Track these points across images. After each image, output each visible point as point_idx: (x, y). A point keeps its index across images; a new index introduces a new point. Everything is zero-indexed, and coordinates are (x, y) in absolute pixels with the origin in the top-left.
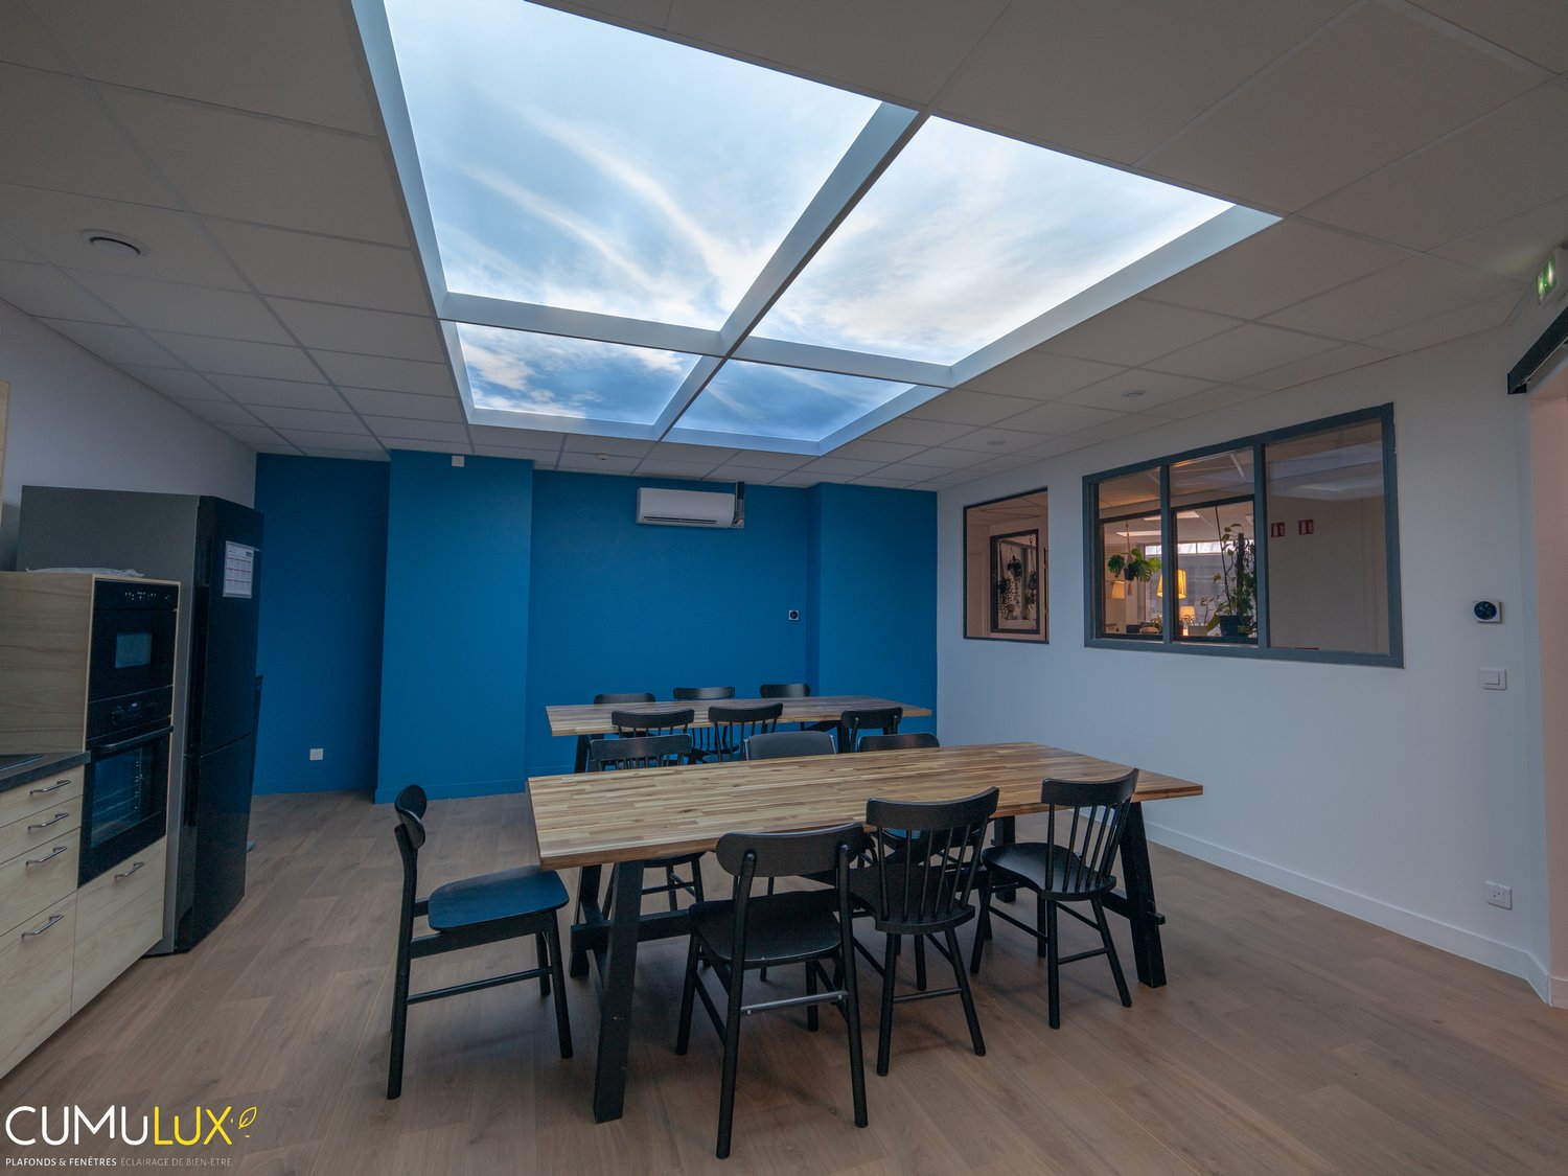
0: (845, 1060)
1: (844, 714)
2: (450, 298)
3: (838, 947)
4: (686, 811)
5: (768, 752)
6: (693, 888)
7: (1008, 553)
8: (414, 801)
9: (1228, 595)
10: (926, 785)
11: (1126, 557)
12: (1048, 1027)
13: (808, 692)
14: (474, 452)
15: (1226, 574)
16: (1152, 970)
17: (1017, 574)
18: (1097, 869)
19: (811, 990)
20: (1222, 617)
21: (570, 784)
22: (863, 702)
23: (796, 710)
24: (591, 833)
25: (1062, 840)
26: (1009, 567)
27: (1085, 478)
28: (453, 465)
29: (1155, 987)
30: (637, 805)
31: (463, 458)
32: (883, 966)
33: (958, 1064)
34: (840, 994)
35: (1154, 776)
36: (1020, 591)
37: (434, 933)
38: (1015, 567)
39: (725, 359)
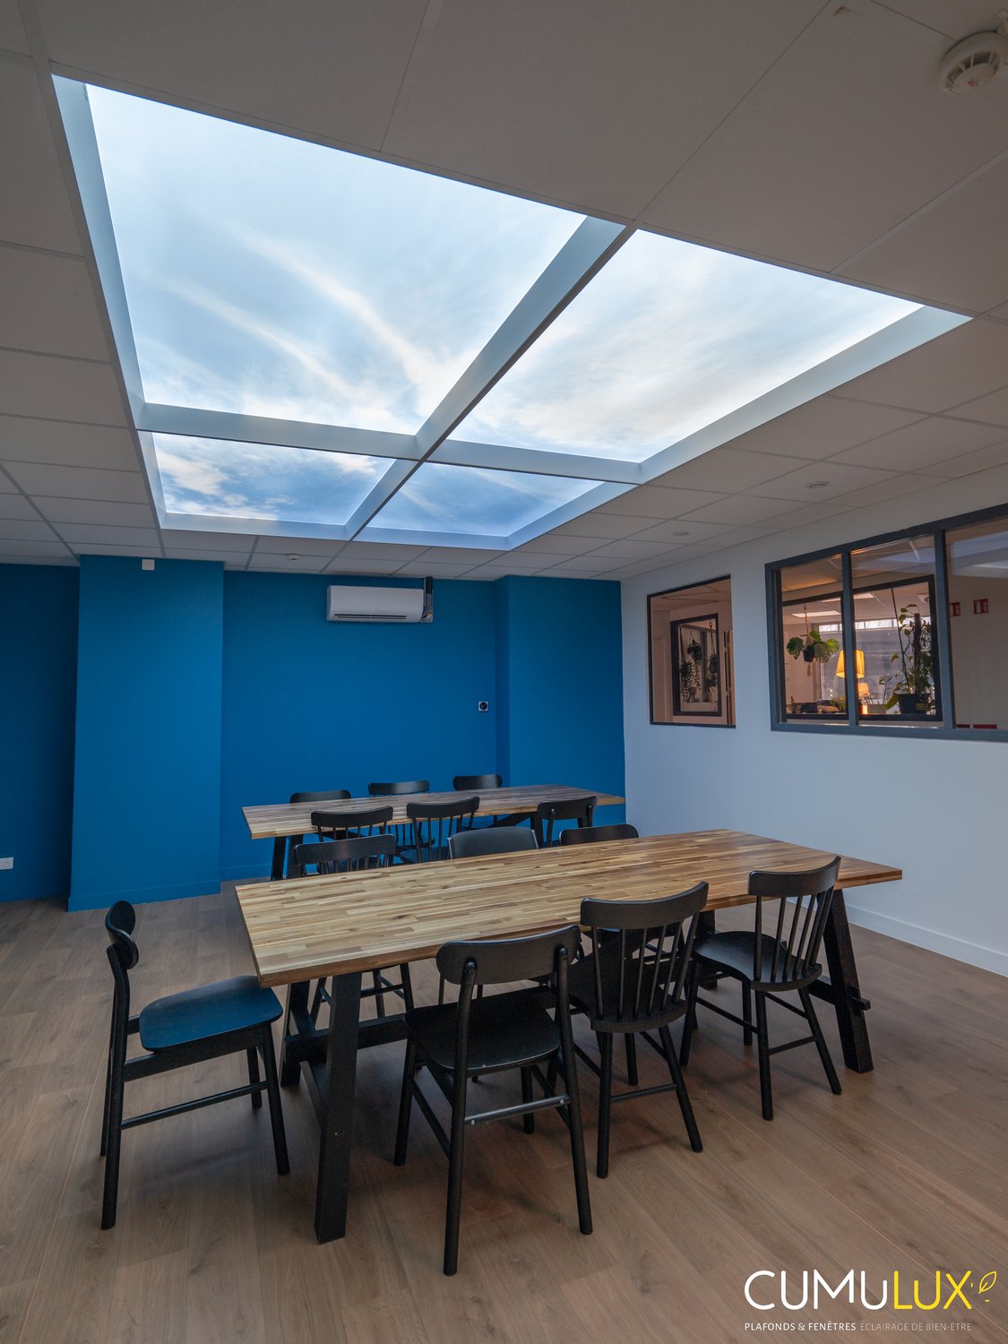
0: (568, 1162)
1: (541, 806)
2: (147, 408)
3: (556, 1051)
4: (400, 917)
5: (471, 850)
6: (402, 990)
7: (689, 637)
8: (122, 917)
9: (906, 674)
10: (632, 879)
11: (804, 639)
12: (761, 1119)
13: (500, 783)
14: (164, 554)
15: (903, 653)
16: (858, 1057)
17: (696, 658)
18: (803, 957)
19: (527, 1097)
20: (900, 696)
21: (278, 892)
22: (555, 791)
23: (492, 803)
24: (308, 945)
25: (769, 929)
26: (690, 650)
27: (767, 566)
28: (143, 568)
29: (863, 1072)
30: (350, 912)
31: (153, 561)
32: (599, 1065)
33: (676, 1162)
34: (561, 1099)
35: (854, 862)
36: (700, 673)
37: (146, 1054)
38: (697, 651)
39: (420, 462)
